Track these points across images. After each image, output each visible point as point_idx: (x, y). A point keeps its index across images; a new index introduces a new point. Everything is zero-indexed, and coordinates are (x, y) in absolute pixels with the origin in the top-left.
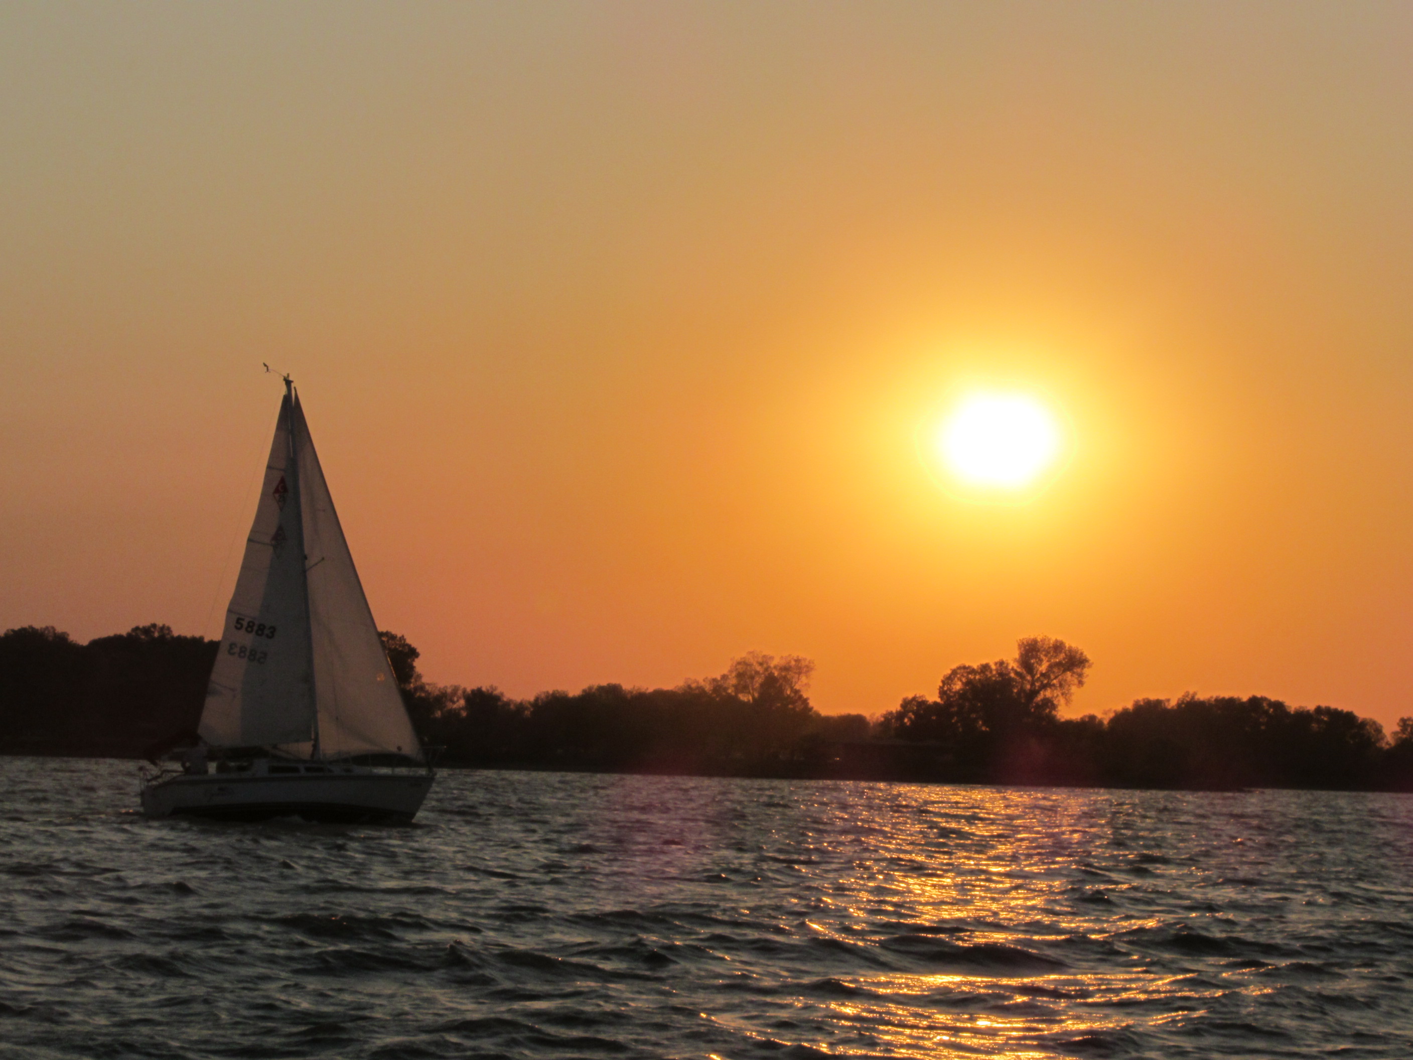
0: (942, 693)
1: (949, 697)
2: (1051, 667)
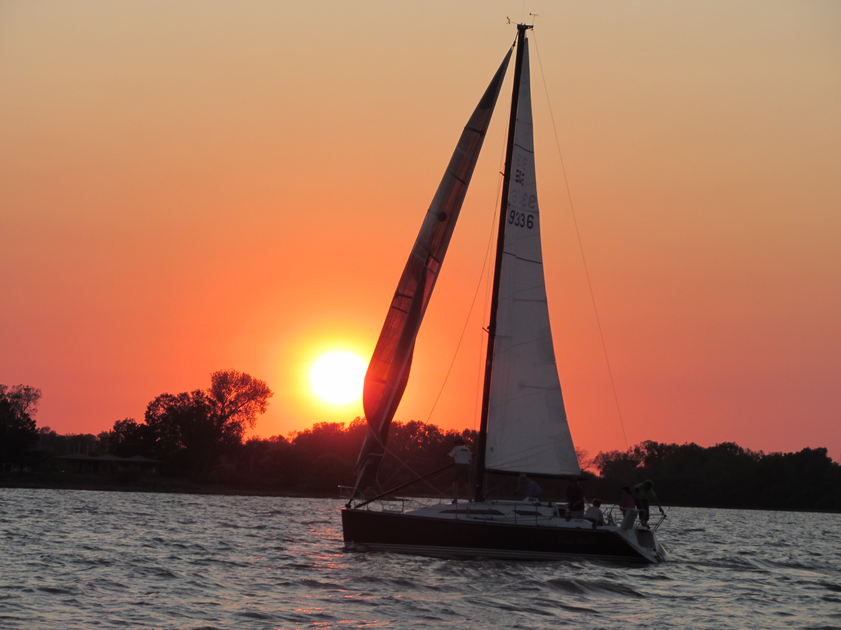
0: (148, 417)
1: (154, 420)
2: (238, 397)
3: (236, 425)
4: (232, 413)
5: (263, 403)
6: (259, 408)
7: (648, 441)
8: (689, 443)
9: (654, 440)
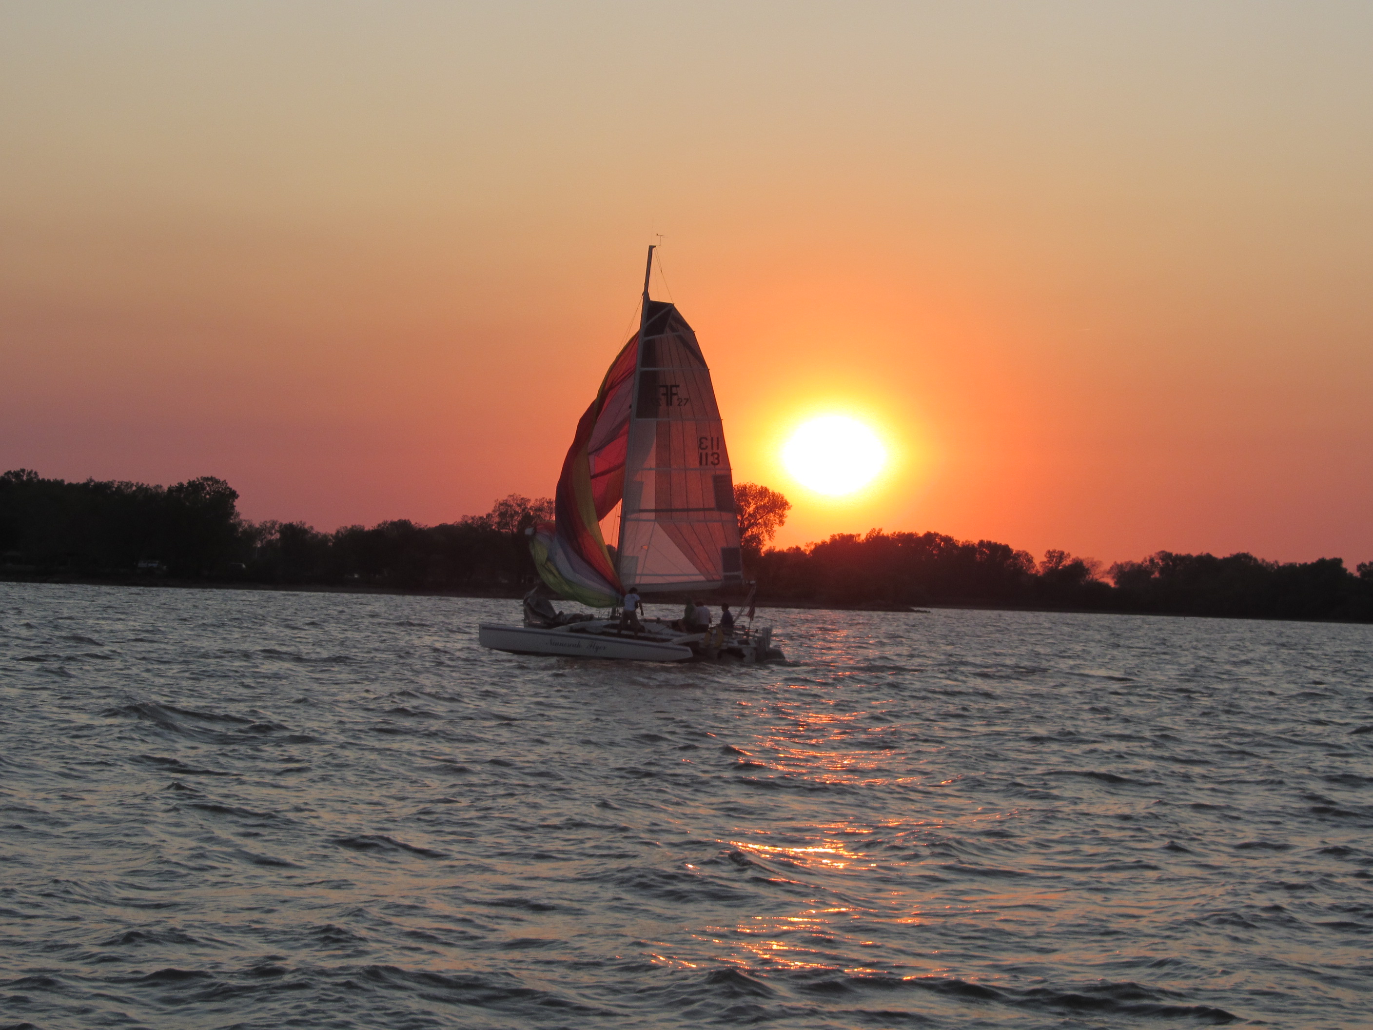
2: (757, 508)
3: (756, 538)
4: (751, 525)
5: (782, 516)
6: (778, 521)
7: (1163, 552)
8: (1205, 553)
9: (1168, 550)
